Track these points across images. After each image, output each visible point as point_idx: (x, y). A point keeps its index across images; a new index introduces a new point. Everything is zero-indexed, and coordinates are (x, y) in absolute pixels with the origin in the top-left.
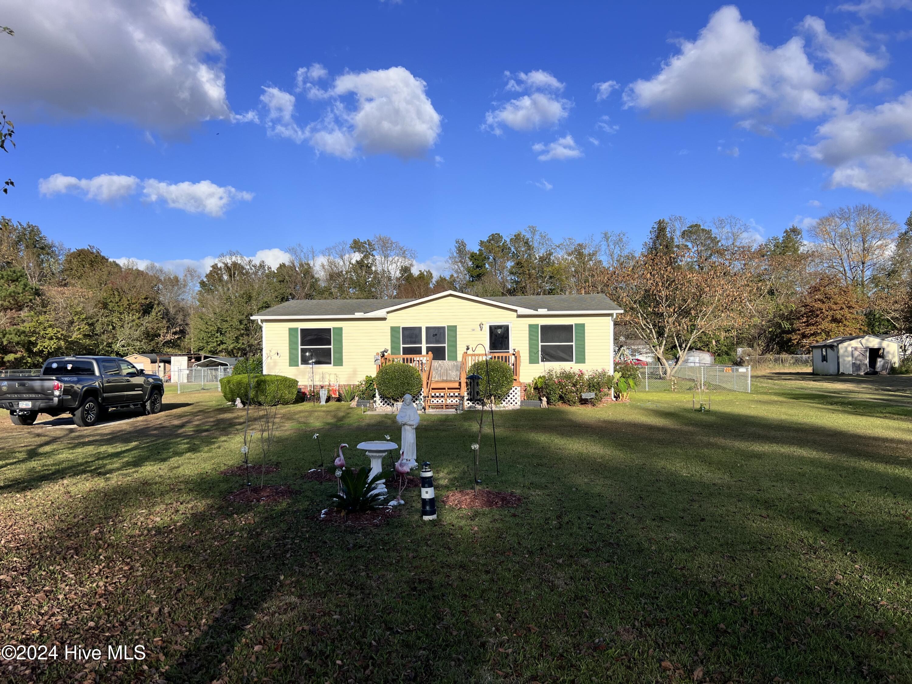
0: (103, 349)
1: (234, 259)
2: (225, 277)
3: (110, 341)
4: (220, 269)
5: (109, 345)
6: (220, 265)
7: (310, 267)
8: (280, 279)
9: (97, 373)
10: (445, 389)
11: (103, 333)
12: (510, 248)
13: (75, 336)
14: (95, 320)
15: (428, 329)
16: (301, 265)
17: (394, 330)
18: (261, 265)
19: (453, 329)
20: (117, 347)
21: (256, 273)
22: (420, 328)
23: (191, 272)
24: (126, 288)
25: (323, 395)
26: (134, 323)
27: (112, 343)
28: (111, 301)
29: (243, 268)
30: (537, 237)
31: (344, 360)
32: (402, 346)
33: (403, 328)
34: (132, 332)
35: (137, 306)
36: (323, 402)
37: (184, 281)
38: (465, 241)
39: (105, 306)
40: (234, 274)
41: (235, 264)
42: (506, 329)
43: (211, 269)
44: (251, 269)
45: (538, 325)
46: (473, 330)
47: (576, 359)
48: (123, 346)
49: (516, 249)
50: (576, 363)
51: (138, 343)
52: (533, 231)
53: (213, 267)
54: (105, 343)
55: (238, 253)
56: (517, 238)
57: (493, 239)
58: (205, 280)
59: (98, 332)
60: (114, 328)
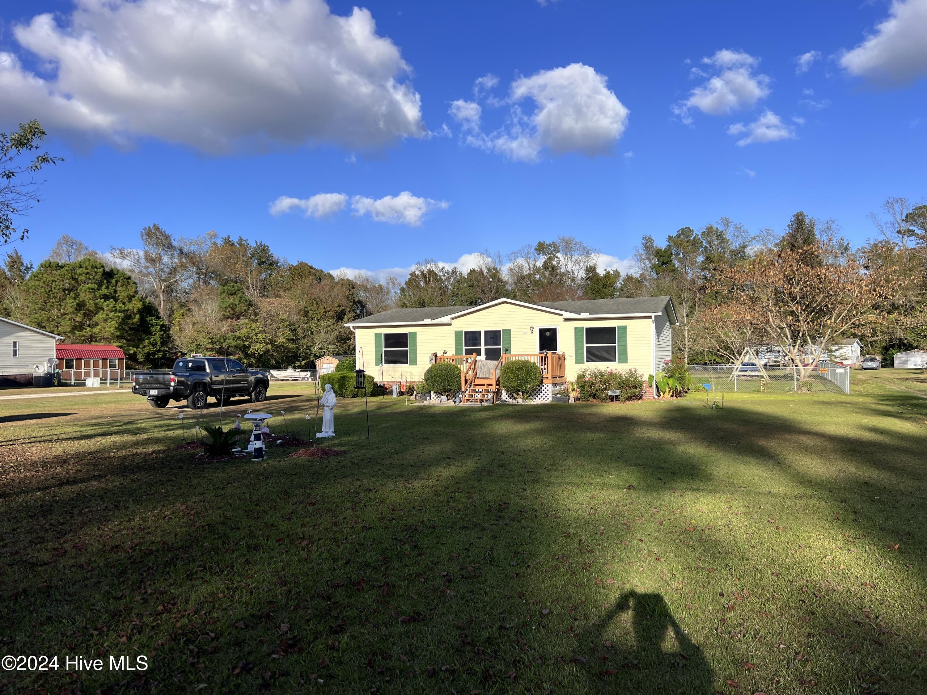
0: (303, 351)
1: (429, 266)
2: (422, 284)
3: (309, 344)
4: (417, 276)
5: (308, 348)
6: (417, 273)
7: (498, 272)
8: (470, 284)
9: (208, 370)
10: (484, 385)
11: (304, 337)
12: (701, 242)
13: (281, 340)
14: (297, 326)
15: (486, 332)
16: (489, 270)
17: (458, 334)
18: (453, 271)
19: (508, 332)
20: (315, 349)
21: (448, 279)
22: (479, 332)
23: (392, 281)
24: (322, 297)
25: (395, 390)
26: (329, 329)
27: (311, 346)
28: (310, 309)
29: (436, 274)
30: (731, 229)
31: (418, 361)
32: (464, 348)
33: (466, 333)
34: (327, 336)
35: (331, 313)
36: (395, 396)
37: (387, 288)
38: (653, 237)
39: (306, 314)
40: (430, 280)
41: (430, 271)
42: (553, 331)
43: (410, 276)
44: (444, 275)
45: (583, 328)
46: (525, 333)
47: (619, 359)
48: (321, 349)
49: (709, 243)
50: (619, 363)
51: (332, 346)
52: (726, 223)
53: (411, 274)
54: (305, 347)
55: (432, 261)
56: (709, 231)
57: (682, 234)
58: (405, 286)
59: (299, 337)
60: (312, 333)
